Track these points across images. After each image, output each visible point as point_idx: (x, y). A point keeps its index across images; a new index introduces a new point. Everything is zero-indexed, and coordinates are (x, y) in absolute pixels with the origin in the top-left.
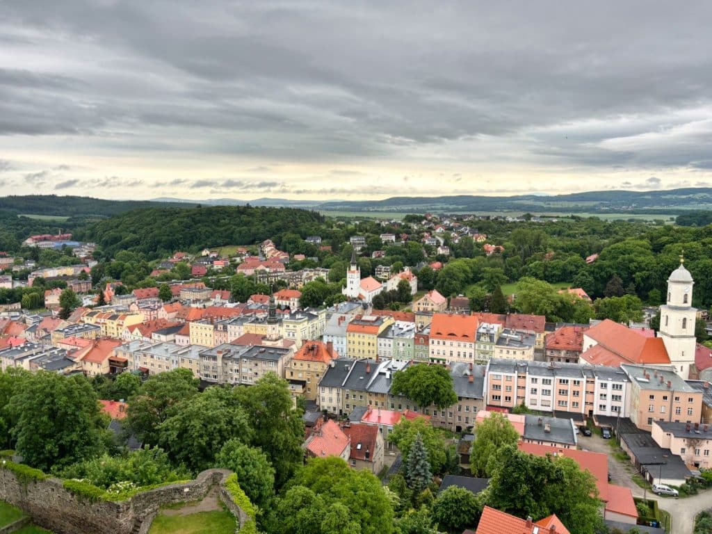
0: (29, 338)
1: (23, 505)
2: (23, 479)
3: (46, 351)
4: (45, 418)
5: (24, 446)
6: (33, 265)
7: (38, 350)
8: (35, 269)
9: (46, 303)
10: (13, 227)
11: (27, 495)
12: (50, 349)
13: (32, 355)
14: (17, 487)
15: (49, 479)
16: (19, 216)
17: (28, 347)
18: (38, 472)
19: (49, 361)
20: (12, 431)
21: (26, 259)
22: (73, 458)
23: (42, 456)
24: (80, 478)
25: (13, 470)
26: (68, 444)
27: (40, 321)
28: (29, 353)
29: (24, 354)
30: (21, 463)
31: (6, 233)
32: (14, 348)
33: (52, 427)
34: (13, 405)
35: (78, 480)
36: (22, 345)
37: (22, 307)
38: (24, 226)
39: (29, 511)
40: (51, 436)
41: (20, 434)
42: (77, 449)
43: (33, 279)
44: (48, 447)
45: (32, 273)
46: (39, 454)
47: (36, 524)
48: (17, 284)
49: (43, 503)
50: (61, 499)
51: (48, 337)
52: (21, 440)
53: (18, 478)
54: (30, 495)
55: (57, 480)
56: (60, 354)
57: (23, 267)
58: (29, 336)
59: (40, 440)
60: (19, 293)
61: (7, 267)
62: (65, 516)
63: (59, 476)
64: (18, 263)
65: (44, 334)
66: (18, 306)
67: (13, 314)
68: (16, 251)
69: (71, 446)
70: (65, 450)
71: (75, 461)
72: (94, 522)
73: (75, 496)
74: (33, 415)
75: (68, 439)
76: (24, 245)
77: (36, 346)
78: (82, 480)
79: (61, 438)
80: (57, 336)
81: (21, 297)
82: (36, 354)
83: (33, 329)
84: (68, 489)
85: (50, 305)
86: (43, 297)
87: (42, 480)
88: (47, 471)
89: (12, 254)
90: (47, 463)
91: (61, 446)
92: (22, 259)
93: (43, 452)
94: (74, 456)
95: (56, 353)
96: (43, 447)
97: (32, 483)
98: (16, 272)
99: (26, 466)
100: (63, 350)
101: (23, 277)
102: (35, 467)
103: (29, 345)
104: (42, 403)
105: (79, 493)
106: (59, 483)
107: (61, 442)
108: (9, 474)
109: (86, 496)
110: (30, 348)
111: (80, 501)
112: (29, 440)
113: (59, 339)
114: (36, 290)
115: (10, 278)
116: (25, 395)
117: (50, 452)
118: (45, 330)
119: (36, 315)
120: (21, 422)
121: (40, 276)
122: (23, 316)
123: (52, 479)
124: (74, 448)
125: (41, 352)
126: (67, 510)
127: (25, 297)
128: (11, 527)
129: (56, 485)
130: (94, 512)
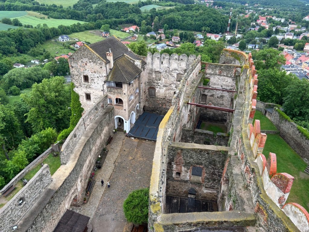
0: (293, 63)
1: (278, 127)
2: (282, 118)
3: (298, 70)
4: (299, 99)
5: (286, 106)
6: (305, 29)
7: (295, 69)
8: (305, 31)
9: (304, 48)
10: (302, 10)
11: (281, 124)
12: (300, 70)
13: (292, 70)
14: (278, 119)
15: (292, 122)
16: (306, 5)
17: (291, 66)
18: (289, 118)
19: (298, 75)
20: (284, 98)
21: (302, 26)
22: (303, 118)
23: (292, 112)
24: (304, 128)
25: (279, 113)
26: (304, 112)
27: (300, 56)
28: (291, 69)
29: (289, 69)
30: (282, 111)
31: (298, 13)
32: (286, 65)
33: (300, 103)
34: (288, 89)
35: (303, 128)
36: (289, 65)
37: (294, 48)
38: (307, 10)
39: (279, 130)
40: (298, 106)
41: (286, 101)
42: (307, 116)
43: (302, 36)
44: (296, 110)
45: (303, 34)
46: (291, 111)
47: (280, 135)
48: (295, 38)
49: (286, 130)
50: (294, 132)
51: (301, 64)
52: (286, 103)
53: (280, 116)
54: (282, 125)
55: (295, 124)
56: (304, 73)
57: (300, 30)
58: (293, 62)
59: (293, 106)
60: (294, 42)
61: (293, 29)
62: (292, 138)
63: (295, 123)
64: (298, 28)
65: (300, 62)
66: (292, 47)
67: (289, 50)
68: (299, 22)
69: (304, 113)
70: (301, 114)
71: (304, 120)
72: (304, 147)
73: (300, 133)
74: (295, 95)
75: (305, 110)
76: (304, 19)
77: (295, 67)
78: (305, 129)
79: (302, 109)
80: (305, 65)
81: (295, 44)
82: (294, 70)
83: (296, 59)
84: (298, 130)
85: (306, 50)
86: (304, 46)
87: (289, 121)
88: (292, 119)
89: (297, 23)
90: (293, 116)
91: (301, 112)
92: (300, 26)
93: (292, 111)
94: (304, 118)
95: (302, 72)
96: (294, 109)
97: (285, 121)
98: (296, 32)
99: (284, 113)
100: (306, 72)
101: (298, 34)
102: (288, 115)
103: (292, 66)
104: (300, 92)
105: (302, 133)
106: (295, 126)
107: (301, 110)
108: (277, 113)
109: (305, 136)
110: (292, 67)
111: (301, 136)
112: (289, 104)
113: (305, 66)
114: (302, 42)
115: (293, 34)
116: (294, 86)
117: (295, 112)
118: (301, 61)
119: (299, 53)
120: (289, 96)
121: (306, 36)
122: (294, 52)
123: (293, 123)
124: (305, 115)
125: (296, 70)
126: (295, 137)
127: (297, 44)
128: (272, 132)
129: (294, 126)
130: (306, 143)
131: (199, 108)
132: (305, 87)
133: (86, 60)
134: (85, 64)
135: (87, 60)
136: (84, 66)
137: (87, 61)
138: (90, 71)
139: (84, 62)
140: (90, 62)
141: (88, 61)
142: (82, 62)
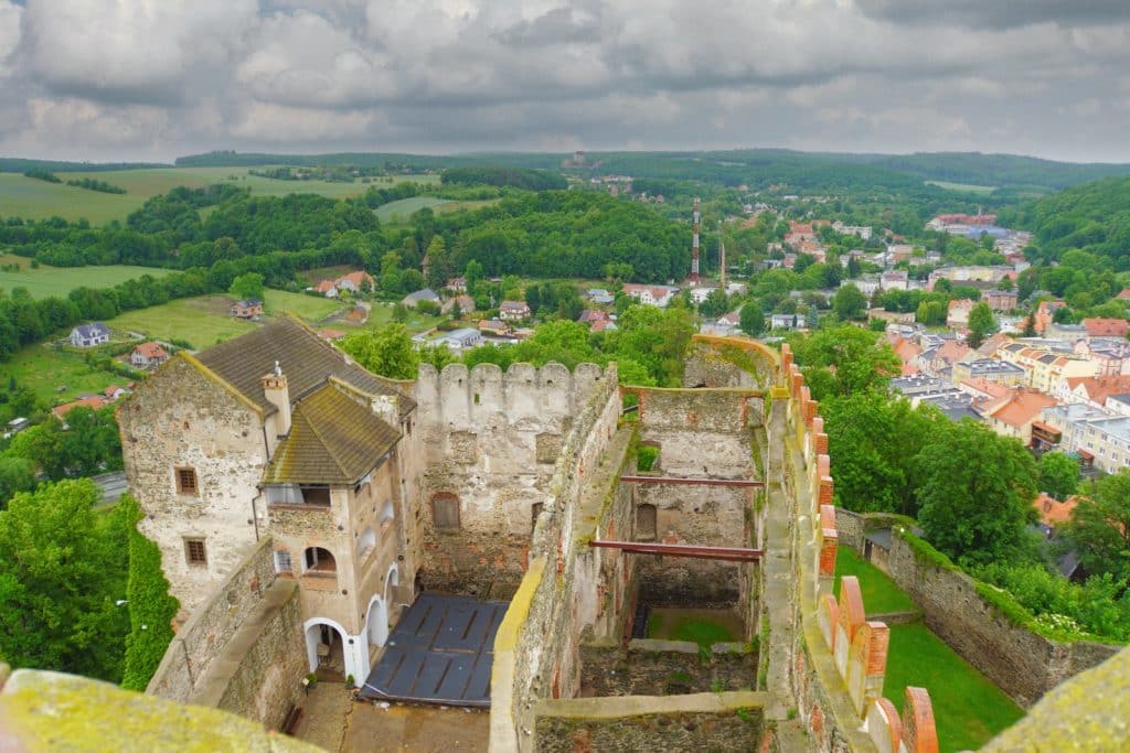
0: (923, 368)
1: (915, 594)
2: (923, 561)
3: (944, 391)
4: (964, 488)
5: (930, 517)
6: (937, 258)
7: (935, 387)
8: (939, 265)
9: (949, 319)
10: (916, 200)
11: (924, 584)
12: (951, 390)
13: (925, 393)
14: (913, 568)
15: (958, 573)
16: (926, 183)
17: (922, 381)
18: (943, 558)
19: (947, 408)
20: (919, 492)
21: (929, 249)
22: (990, 555)
23: (950, 538)
24: (999, 587)
25: (911, 545)
26: (988, 533)
27: (941, 346)
28: (920, 390)
29: (915, 390)
30: (921, 538)
31: (906, 208)
32: (903, 378)
33: (971, 502)
34: (925, 457)
35: (997, 589)
36: (914, 376)
37: (916, 321)
38: (930, 198)
39: (921, 605)
40: (967, 515)
41: (927, 499)
42: (998, 544)
43: (936, 281)
44: (961, 529)
45: (935, 272)
46: (947, 534)
47: (928, 625)
48: (913, 286)
49: (943, 603)
50: (968, 606)
51: (947, 371)
52: (928, 507)
53: (916, 556)
54: (928, 585)
55: (967, 578)
56: (962, 401)
57: (923, 262)
58: (923, 364)
59: (952, 516)
60: (913, 300)
61: (902, 259)
62: (968, 630)
63: (968, 573)
64: (917, 254)
65: (943, 365)
66: (911, 317)
67: (905, 328)
68: (916, 236)
69: (990, 536)
70: (981, 541)
71: (992, 560)
72: (1009, 655)
73: (989, 609)
74: (950, 477)
75: (989, 526)
76: (927, 228)
77: (932, 381)
78: (1001, 591)
79: (979, 523)
80: (961, 371)
81: (917, 305)
82: (931, 392)
83: (930, 355)
84: (981, 596)
85: (955, 324)
86: (945, 309)
87: (948, 571)
88: (955, 561)
89: (910, 239)
90: (957, 550)
91: (977, 533)
92: (923, 249)
93: (952, 534)
94: (992, 552)
95: (957, 397)
96: (954, 527)
97: (934, 570)
98: (914, 267)
99: (928, 544)
100: (967, 396)
101: (922, 275)
102: (939, 549)
103: (923, 378)
104: (962, 466)
105: (996, 607)
106: (970, 583)
107: (978, 527)
108: (906, 547)
109: (1006, 615)
110: (924, 382)
111: (995, 618)
112: (937, 512)
113: (962, 376)
114: (938, 298)
115: (905, 274)
116: (944, 447)
117: (962, 537)
118: (946, 359)
119: (935, 336)
120: (931, 482)
121: (945, 277)
122: (920, 333)
123: (960, 574)
124: (994, 542)
125: (937, 392)
126: (974, 623)
127: (923, 306)
128: (898, 617)
129: (966, 584)
130: (1012, 640)
131: (632, 557)
132: (975, 448)
133: (188, 411)
134: (181, 425)
135: (190, 408)
136: (181, 434)
137: (189, 416)
138: (201, 452)
139: (178, 420)
140: (202, 417)
141: (194, 415)
142: (171, 417)
